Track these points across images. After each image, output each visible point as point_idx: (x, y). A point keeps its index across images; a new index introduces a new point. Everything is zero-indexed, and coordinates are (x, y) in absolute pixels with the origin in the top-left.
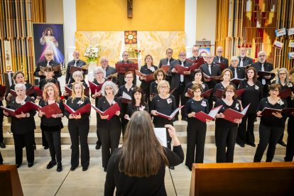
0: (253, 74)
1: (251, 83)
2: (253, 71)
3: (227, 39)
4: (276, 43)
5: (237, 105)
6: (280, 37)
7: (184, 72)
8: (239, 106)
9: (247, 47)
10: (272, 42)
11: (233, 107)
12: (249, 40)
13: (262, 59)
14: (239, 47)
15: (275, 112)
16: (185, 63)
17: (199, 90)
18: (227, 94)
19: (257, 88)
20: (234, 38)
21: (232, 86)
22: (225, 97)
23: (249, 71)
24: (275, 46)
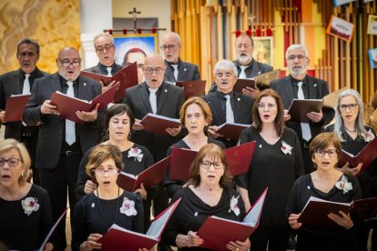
0: (274, 109)
1: (269, 136)
2: (272, 101)
3: (204, 13)
4: (336, 22)
5: (234, 201)
6: (343, 7)
7: (79, 114)
8: (241, 205)
9: (259, 33)
10: (326, 21)
11: (223, 208)
12: (266, 14)
13: (296, 67)
14: (238, 34)
15: (336, 209)
16: (77, 84)
17: (111, 162)
18: (204, 171)
19: (287, 149)
20: (224, 10)
21: (216, 148)
22: (197, 181)
23: (264, 100)
24: (333, 31)
